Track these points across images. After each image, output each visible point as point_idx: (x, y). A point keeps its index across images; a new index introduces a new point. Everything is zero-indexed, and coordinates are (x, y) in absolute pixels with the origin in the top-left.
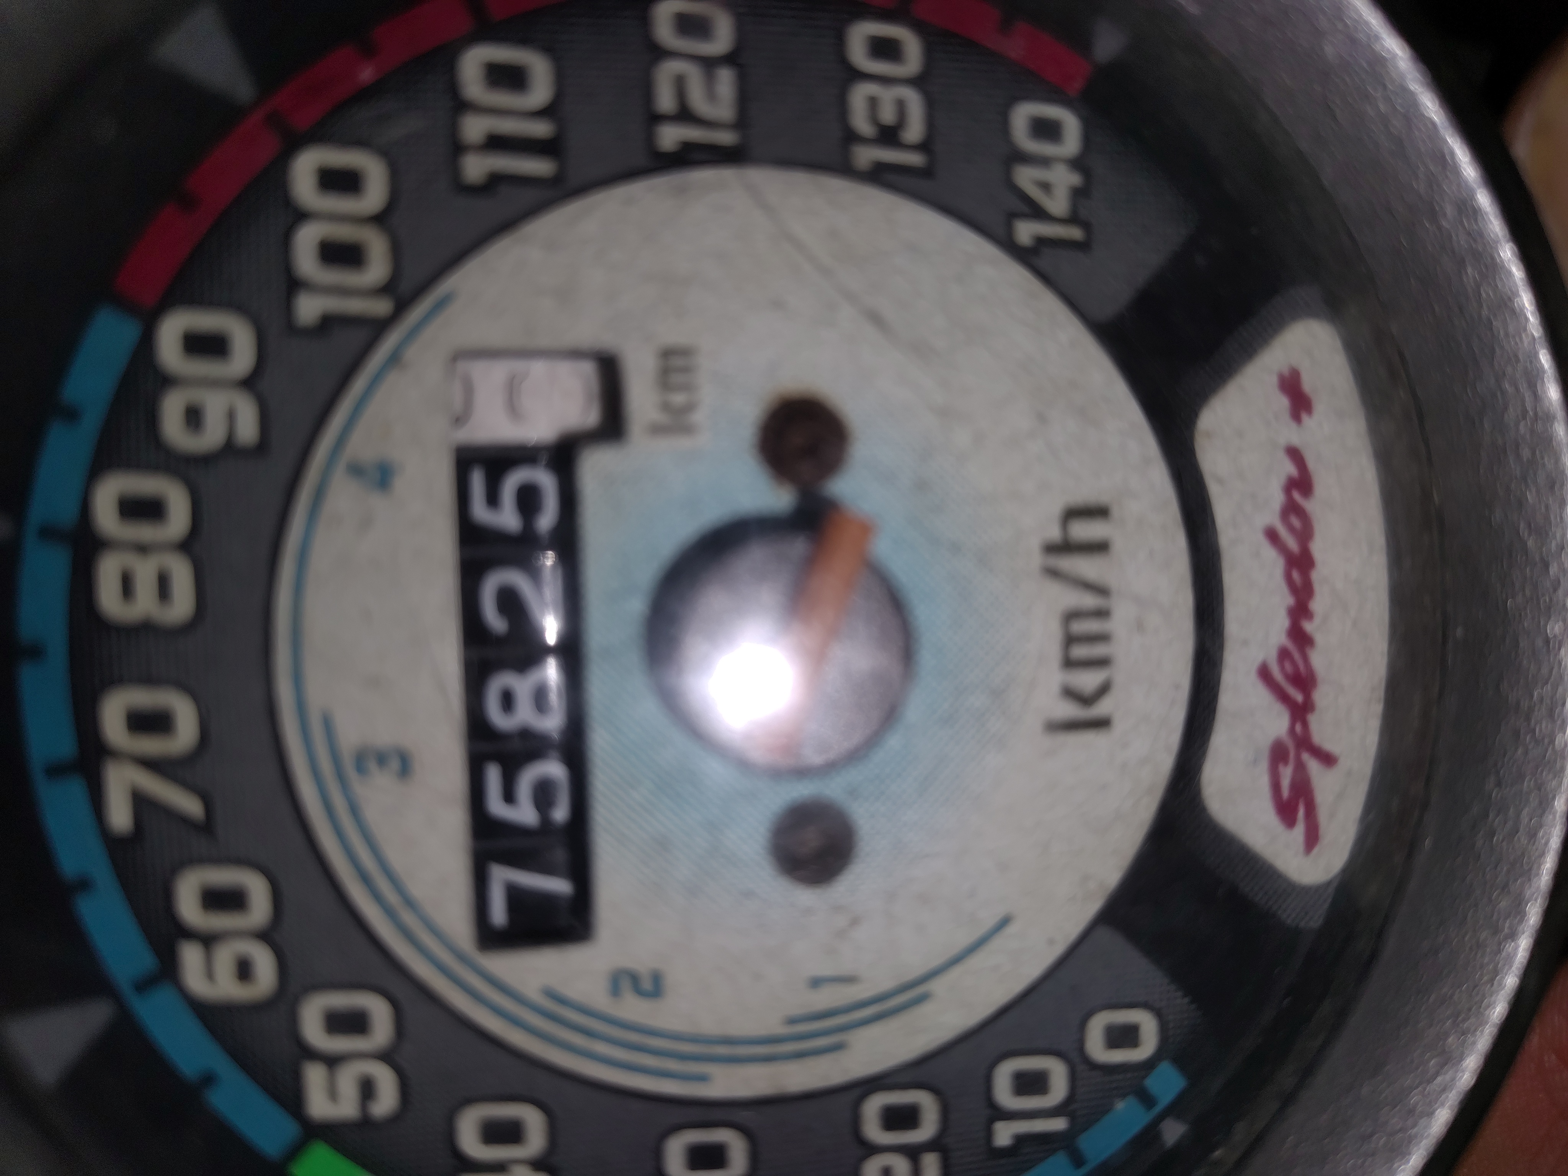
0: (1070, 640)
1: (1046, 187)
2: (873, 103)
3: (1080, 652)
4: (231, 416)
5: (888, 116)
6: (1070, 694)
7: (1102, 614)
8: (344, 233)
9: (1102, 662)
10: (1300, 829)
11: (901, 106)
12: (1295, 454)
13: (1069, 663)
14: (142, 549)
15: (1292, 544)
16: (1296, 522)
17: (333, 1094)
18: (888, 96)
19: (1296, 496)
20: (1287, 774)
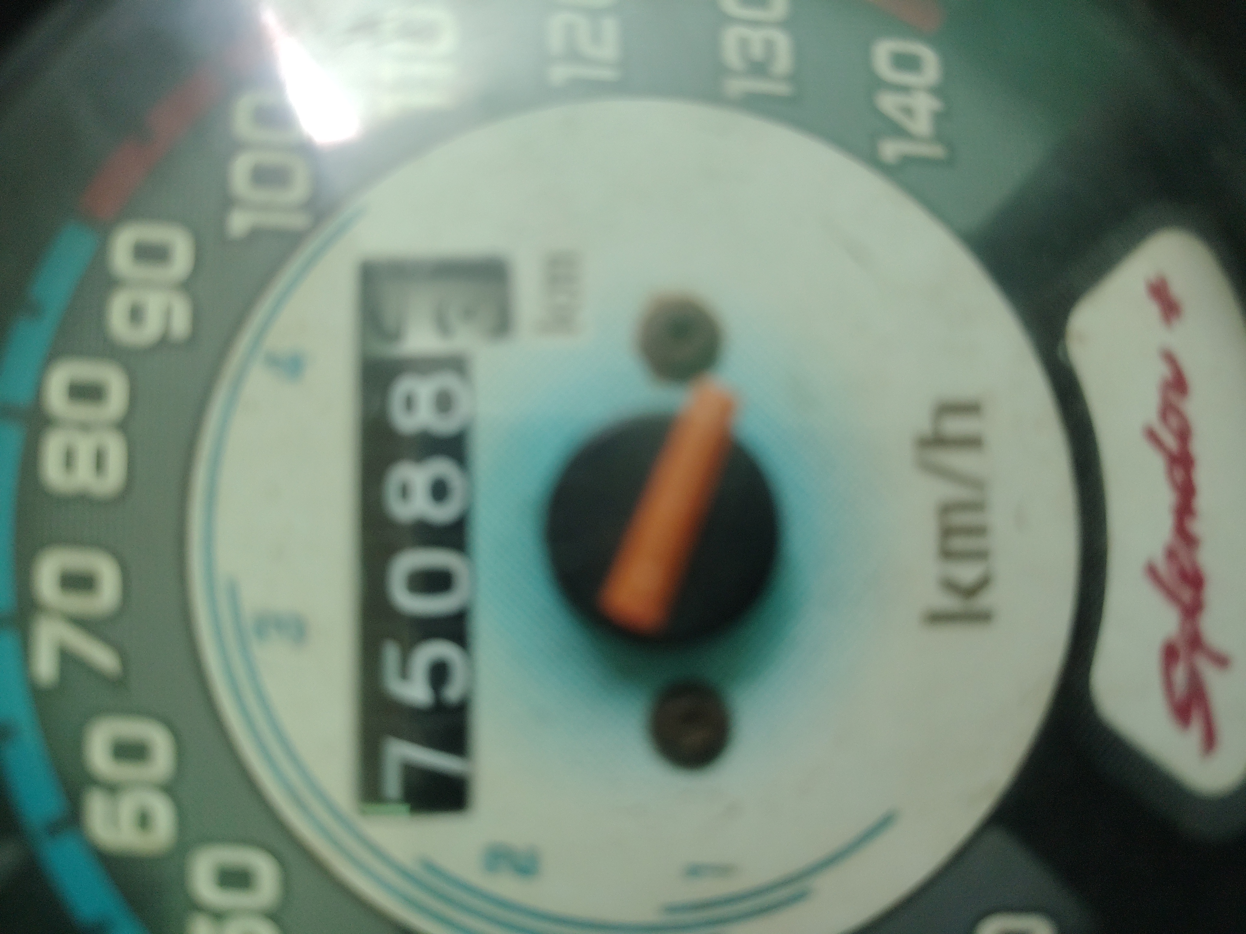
0: (947, 532)
1: (908, 111)
2: (744, 44)
3: (958, 543)
4: (168, 314)
5: (757, 51)
6: (950, 585)
7: (978, 506)
8: (275, 158)
9: (980, 555)
10: (1196, 732)
11: (769, 45)
12: (1170, 358)
13: (947, 554)
14: (85, 427)
15: (1171, 442)
16: (1174, 421)
18: (757, 37)
19: (1174, 397)
20: (1180, 674)
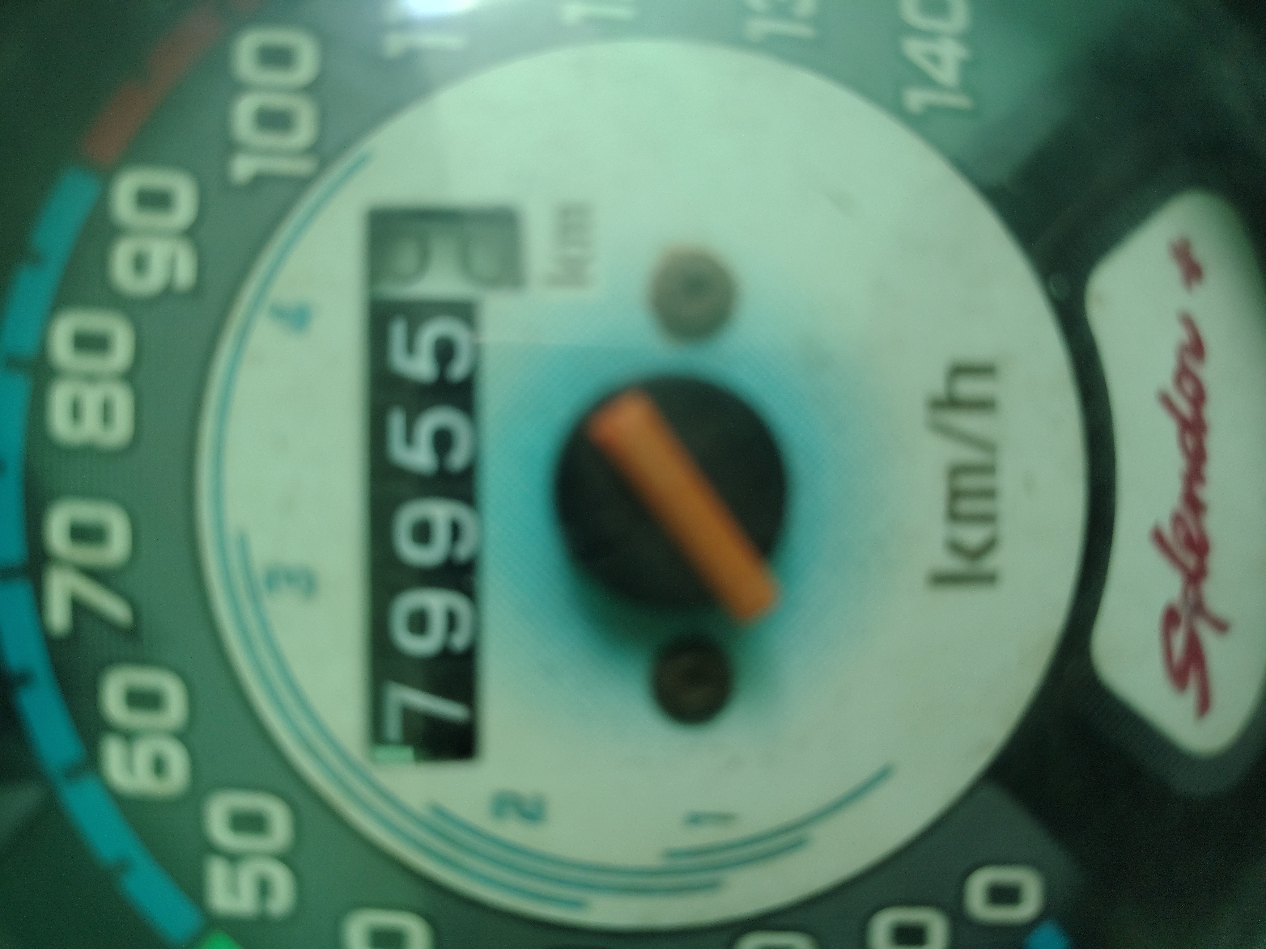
0: (955, 495)
1: (935, 59)
3: (966, 506)
4: (172, 264)
6: (956, 548)
7: (989, 469)
8: (278, 101)
9: (988, 518)
10: (1191, 696)
12: (1188, 322)
13: (954, 516)
14: (91, 378)
15: (1185, 407)
16: (1189, 387)
17: (234, 888)
19: (1190, 361)
20: (1179, 640)
